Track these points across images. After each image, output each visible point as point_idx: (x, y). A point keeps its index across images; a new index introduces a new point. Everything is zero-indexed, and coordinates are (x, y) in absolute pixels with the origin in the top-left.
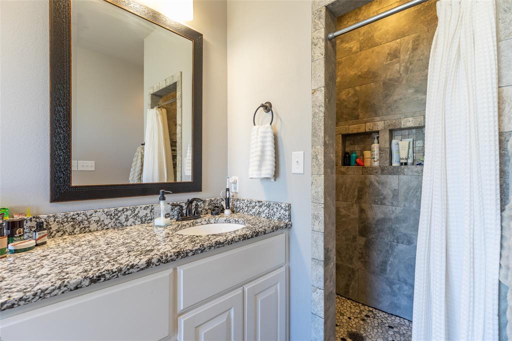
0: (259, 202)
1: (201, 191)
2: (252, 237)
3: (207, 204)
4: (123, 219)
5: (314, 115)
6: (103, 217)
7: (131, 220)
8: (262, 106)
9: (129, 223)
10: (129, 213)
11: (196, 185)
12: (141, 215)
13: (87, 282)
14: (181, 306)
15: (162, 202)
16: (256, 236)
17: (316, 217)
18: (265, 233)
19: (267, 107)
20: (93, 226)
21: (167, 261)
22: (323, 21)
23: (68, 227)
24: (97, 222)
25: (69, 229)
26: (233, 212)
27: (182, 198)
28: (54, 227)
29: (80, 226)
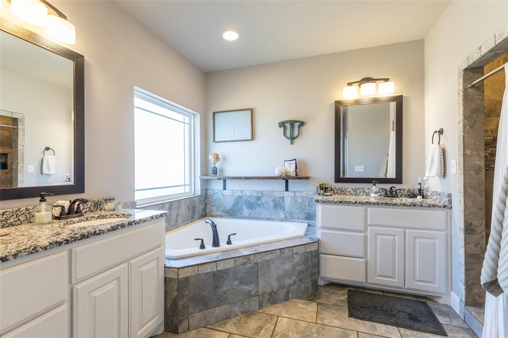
0: (436, 192)
1: (402, 183)
2: (410, 205)
3: (406, 192)
4: (358, 192)
5: (459, 137)
6: (351, 190)
7: (362, 193)
8: (436, 132)
9: (361, 194)
10: (361, 190)
11: (398, 179)
12: (366, 191)
13: (338, 202)
14: (369, 223)
15: (374, 186)
16: (413, 206)
17: (460, 202)
18: (421, 206)
19: (441, 132)
20: (347, 193)
21: (362, 204)
22: (462, 79)
23: (339, 192)
24: (349, 192)
25: (340, 193)
26: (423, 197)
27: (388, 187)
28: (336, 191)
29: (343, 192)
